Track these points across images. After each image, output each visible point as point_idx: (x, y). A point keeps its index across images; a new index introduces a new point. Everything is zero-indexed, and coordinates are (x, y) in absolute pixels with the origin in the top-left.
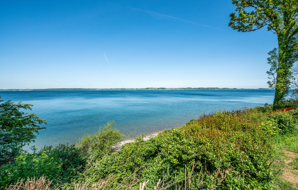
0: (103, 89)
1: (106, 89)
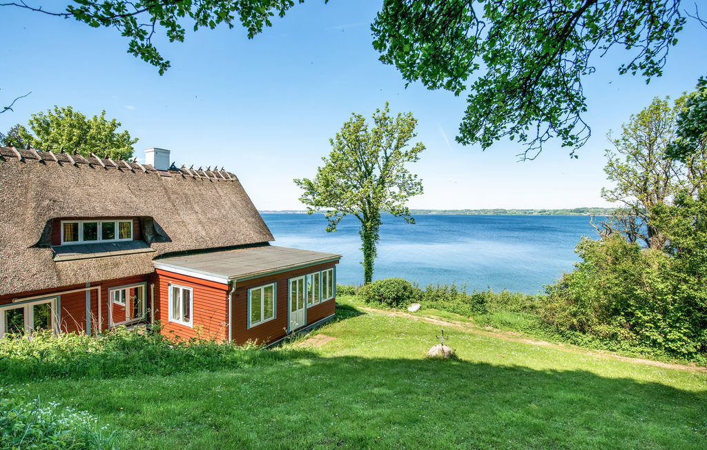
0: (445, 211)
1: (453, 211)
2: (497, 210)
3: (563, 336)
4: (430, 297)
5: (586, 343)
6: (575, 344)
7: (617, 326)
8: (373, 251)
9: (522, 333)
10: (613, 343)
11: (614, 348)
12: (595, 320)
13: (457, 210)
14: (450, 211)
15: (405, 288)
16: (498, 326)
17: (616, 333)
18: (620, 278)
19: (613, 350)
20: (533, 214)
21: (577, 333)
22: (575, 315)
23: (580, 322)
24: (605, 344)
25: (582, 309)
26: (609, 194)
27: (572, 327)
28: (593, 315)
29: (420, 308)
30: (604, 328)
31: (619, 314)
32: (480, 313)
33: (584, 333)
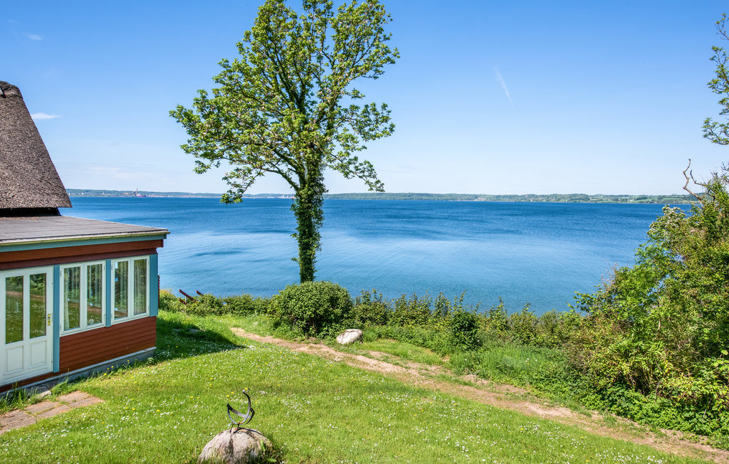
2: (575, 195)
3: (603, 399)
4: (399, 319)
5: (647, 415)
6: (625, 415)
7: (712, 381)
8: (315, 239)
9: (529, 389)
10: (701, 417)
11: (704, 427)
12: (668, 366)
13: (516, 195)
14: (504, 197)
15: (333, 301)
16: (489, 372)
17: (711, 395)
18: (717, 275)
19: (701, 433)
20: (628, 202)
21: (631, 393)
22: (626, 355)
23: (636, 369)
24: (687, 419)
25: (640, 343)
26: (717, 131)
27: (621, 380)
28: (664, 354)
29: (361, 338)
30: (684, 384)
31: (718, 355)
32: (465, 347)
33: (646, 392)
